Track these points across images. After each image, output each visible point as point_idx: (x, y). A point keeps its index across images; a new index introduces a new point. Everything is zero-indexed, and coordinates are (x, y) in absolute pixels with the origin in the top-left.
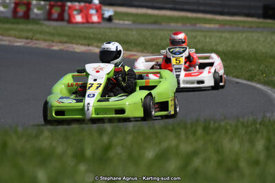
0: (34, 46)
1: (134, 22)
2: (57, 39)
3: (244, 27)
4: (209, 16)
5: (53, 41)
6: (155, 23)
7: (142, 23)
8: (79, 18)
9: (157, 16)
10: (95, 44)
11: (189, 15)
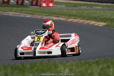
0: (35, 17)
1: (66, 6)
2: (44, 14)
3: (112, 8)
4: (97, 3)
5: (42, 15)
6: (75, 6)
7: (69, 7)
8: (44, 5)
9: (75, 4)
10: (61, 16)
11: (88, 3)
